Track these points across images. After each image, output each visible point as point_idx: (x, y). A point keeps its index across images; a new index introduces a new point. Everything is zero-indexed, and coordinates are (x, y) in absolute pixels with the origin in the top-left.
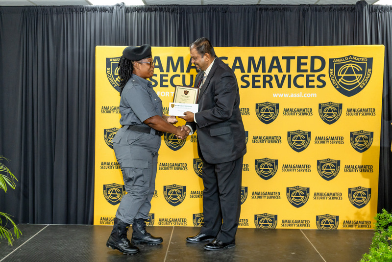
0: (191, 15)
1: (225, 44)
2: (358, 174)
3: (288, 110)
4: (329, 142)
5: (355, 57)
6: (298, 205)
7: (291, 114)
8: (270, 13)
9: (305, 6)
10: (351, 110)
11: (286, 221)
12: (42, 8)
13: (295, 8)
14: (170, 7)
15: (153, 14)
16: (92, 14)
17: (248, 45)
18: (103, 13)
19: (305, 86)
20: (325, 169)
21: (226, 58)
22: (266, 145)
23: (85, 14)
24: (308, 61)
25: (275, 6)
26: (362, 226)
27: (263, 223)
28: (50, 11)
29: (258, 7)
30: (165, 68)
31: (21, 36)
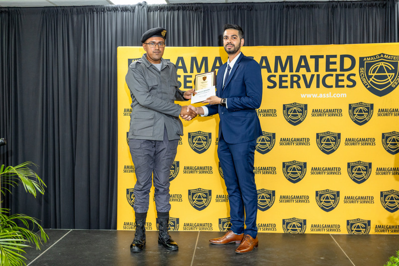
0: (215, 14)
1: (250, 43)
2: (390, 177)
3: (316, 111)
4: (360, 144)
5: (387, 55)
6: (328, 209)
7: (320, 115)
8: (297, 10)
9: (334, 3)
10: (383, 110)
11: (315, 226)
12: (62, 8)
13: (323, 4)
14: (193, 5)
15: (176, 13)
16: (114, 14)
17: (275, 44)
18: (124, 13)
19: (334, 86)
20: (356, 172)
22: (294, 148)
23: (106, 14)
24: (338, 60)
25: (303, 3)
26: (395, 231)
27: (291, 228)
28: (71, 11)
29: (285, 4)
30: (188, 69)
31: (41, 37)
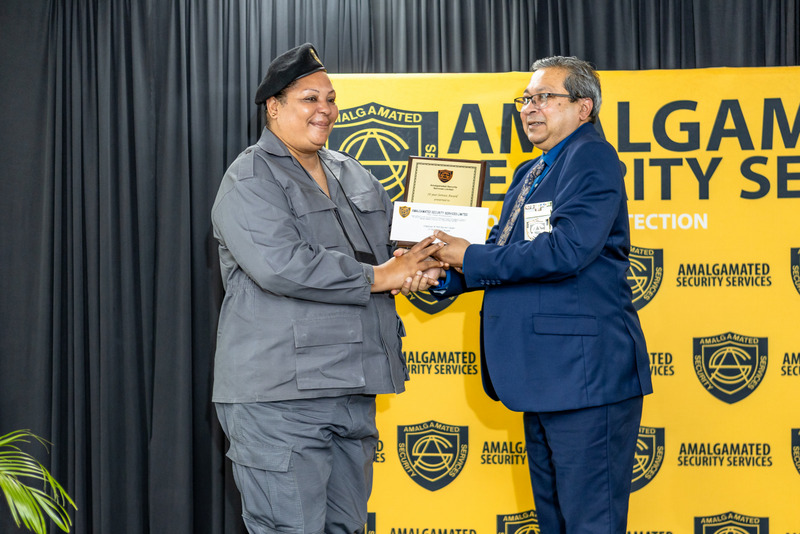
1: (686, 60)
17: (761, 62)
21: (691, 105)
30: (495, 140)
31: (47, 49)
